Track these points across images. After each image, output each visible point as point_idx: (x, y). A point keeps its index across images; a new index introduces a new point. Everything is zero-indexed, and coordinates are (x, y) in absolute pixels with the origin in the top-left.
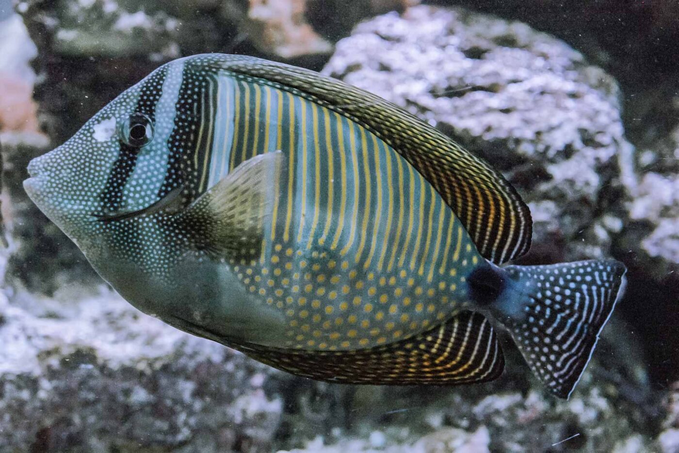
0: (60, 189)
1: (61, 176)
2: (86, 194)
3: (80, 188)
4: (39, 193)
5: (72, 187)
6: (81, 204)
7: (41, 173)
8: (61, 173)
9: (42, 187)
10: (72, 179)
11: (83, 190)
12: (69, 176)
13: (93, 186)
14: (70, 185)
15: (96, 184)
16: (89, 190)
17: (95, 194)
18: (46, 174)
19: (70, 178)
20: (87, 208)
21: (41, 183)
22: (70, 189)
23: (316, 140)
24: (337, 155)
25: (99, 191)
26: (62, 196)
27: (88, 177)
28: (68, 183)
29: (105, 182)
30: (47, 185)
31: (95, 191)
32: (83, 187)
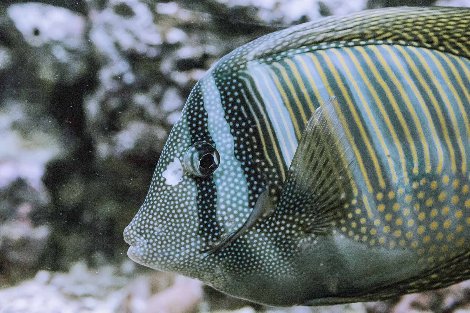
0: (161, 245)
1: (156, 233)
2: (186, 238)
3: (178, 235)
4: (145, 258)
5: (170, 238)
6: (186, 249)
7: (138, 240)
8: (154, 231)
9: (145, 251)
10: (167, 231)
11: (181, 235)
12: (163, 230)
13: (188, 228)
14: (168, 237)
15: (190, 225)
16: (187, 233)
17: (194, 234)
18: (142, 238)
19: (165, 232)
20: (193, 250)
21: (142, 249)
22: (169, 241)
23: (367, 82)
24: (391, 85)
25: (195, 230)
26: (166, 250)
27: (180, 223)
28: (165, 236)
29: (197, 219)
30: (148, 247)
31: (192, 231)
32: (180, 233)
